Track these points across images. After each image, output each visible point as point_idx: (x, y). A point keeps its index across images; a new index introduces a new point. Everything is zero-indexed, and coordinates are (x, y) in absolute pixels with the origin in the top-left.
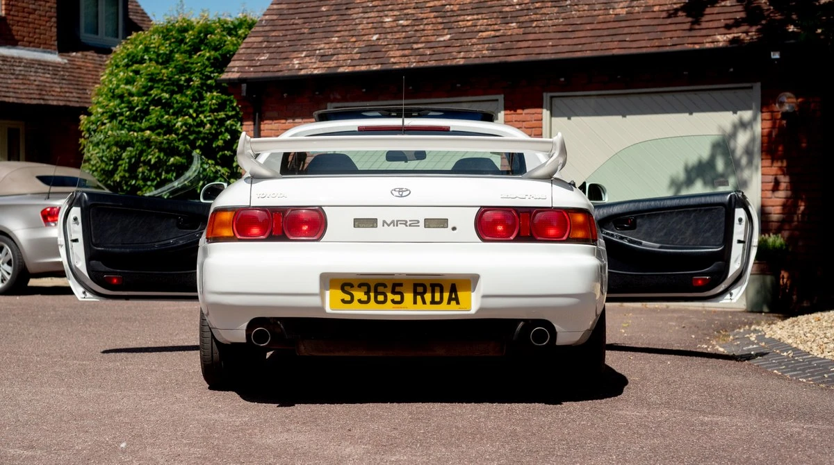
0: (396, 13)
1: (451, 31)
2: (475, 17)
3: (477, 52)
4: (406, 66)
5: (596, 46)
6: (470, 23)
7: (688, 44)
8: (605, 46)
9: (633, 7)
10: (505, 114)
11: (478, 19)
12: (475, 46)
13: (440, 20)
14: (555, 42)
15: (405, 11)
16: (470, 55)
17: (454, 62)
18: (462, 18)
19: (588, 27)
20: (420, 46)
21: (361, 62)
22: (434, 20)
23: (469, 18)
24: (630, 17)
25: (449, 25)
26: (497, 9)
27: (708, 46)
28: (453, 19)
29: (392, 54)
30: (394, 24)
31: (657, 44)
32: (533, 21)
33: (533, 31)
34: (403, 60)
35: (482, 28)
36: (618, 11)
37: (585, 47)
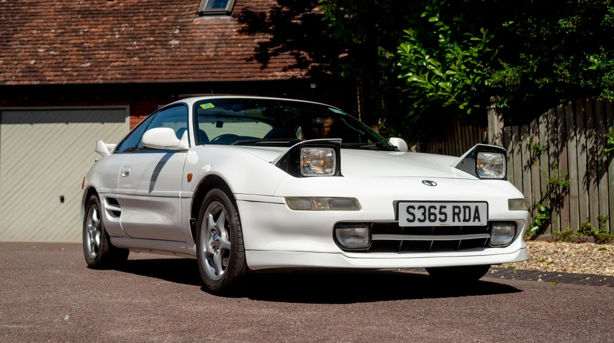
0: (46, 46)
1: (90, 60)
2: (107, 52)
3: (112, 75)
4: (60, 82)
5: (197, 75)
6: (104, 56)
7: (258, 76)
8: (202, 75)
9: (217, 51)
10: (131, 119)
11: (109, 54)
12: (109, 72)
13: (81, 53)
14: (167, 72)
15: (54, 46)
16: (107, 77)
17: (96, 81)
18: (97, 52)
19: (189, 63)
20: (68, 69)
21: (25, 78)
22: (76, 53)
23: (103, 52)
24: (216, 57)
25: (88, 57)
26: (123, 48)
27: (270, 78)
28: (91, 53)
29: (47, 74)
30: (47, 54)
31: (237, 76)
32: (149, 57)
33: (150, 63)
34: (56, 78)
35: (113, 60)
36: (208, 53)
37: (189, 76)
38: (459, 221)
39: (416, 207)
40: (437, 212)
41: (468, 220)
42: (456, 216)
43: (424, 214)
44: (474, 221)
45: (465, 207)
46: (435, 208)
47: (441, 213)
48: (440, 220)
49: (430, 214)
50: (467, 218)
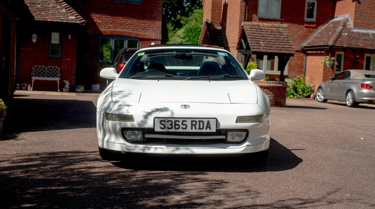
38: (196, 129)
39: (166, 121)
40: (180, 124)
41: (202, 129)
42: (193, 127)
43: (171, 125)
44: (206, 129)
45: (200, 122)
46: (179, 121)
47: (183, 124)
48: (182, 128)
49: (175, 125)
50: (201, 127)
